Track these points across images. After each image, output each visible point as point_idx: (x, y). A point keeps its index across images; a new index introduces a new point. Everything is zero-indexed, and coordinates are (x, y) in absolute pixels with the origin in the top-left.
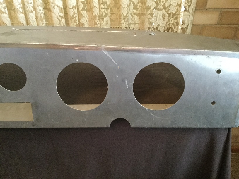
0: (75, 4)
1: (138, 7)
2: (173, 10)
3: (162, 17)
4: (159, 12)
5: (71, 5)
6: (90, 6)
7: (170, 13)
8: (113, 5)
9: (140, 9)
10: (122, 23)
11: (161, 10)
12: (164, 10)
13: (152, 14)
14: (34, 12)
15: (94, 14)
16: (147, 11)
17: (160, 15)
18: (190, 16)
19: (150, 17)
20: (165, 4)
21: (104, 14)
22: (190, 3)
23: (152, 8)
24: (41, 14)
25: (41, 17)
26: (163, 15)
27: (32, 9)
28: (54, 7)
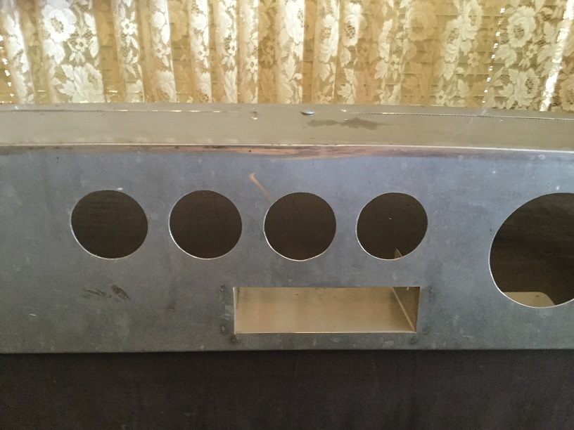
0: (335, 54)
1: (470, 62)
3: (527, 85)
4: (521, 73)
5: (326, 55)
6: (367, 58)
8: (413, 56)
9: (473, 66)
10: (437, 97)
12: (531, 70)
13: (505, 78)
14: (236, 68)
15: (376, 77)
16: (495, 71)
17: (521, 81)
19: (501, 84)
20: (536, 56)
21: (395, 77)
23: (507, 65)
24: (253, 74)
25: (252, 79)
26: (528, 80)
27: (234, 62)
28: (287, 57)
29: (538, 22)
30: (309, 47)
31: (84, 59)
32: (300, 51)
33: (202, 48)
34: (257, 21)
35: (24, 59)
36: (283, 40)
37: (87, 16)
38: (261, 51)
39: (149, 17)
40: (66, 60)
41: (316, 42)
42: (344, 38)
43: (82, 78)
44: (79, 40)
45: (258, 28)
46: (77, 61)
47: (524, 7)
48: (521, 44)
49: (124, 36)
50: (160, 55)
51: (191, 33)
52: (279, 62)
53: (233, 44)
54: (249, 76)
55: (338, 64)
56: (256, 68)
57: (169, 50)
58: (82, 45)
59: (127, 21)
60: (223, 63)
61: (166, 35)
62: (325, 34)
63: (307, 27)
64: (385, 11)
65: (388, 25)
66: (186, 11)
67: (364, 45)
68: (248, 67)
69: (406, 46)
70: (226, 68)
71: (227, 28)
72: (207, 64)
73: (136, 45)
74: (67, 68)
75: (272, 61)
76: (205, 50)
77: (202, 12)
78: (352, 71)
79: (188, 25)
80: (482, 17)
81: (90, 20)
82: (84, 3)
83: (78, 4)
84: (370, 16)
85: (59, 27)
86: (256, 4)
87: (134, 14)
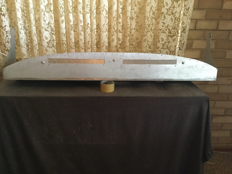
0: (116, 45)
1: (151, 47)
2: (172, 49)
4: (164, 50)
5: (114, 45)
6: (124, 46)
7: (171, 51)
8: (136, 46)
11: (165, 49)
12: (167, 49)
16: (157, 50)
17: (165, 52)
18: (183, 53)
20: (168, 46)
22: (183, 45)
27: (90, 47)
28: (103, 46)
29: (167, 37)
30: (109, 43)
31: (52, 46)
32: (107, 44)
33: (82, 44)
34: (96, 37)
35: (37, 46)
36: (102, 42)
37: (53, 35)
38: (97, 44)
39: (69, 36)
40: (48, 46)
41: (111, 42)
42: (118, 41)
43: (51, 51)
44: (51, 41)
45: (96, 39)
46: (50, 46)
47: (163, 33)
48: (163, 42)
49: (63, 41)
50: (72, 45)
51: (80, 40)
52: (101, 47)
53: (90, 43)
56: (96, 48)
57: (74, 44)
58: (52, 43)
59: (64, 37)
61: (73, 40)
62: (113, 40)
63: (109, 39)
64: (127, 35)
65: (128, 38)
66: (78, 34)
67: (123, 43)
68: (94, 48)
69: (134, 43)
70: (88, 48)
71: (88, 39)
72: (83, 48)
73: (66, 43)
74: (48, 48)
76: (83, 44)
77: (82, 35)
79: (79, 38)
80: (154, 36)
81: (54, 37)
82: (53, 32)
83: (51, 33)
84: (124, 36)
85: (47, 38)
86: (96, 33)
87: (65, 35)
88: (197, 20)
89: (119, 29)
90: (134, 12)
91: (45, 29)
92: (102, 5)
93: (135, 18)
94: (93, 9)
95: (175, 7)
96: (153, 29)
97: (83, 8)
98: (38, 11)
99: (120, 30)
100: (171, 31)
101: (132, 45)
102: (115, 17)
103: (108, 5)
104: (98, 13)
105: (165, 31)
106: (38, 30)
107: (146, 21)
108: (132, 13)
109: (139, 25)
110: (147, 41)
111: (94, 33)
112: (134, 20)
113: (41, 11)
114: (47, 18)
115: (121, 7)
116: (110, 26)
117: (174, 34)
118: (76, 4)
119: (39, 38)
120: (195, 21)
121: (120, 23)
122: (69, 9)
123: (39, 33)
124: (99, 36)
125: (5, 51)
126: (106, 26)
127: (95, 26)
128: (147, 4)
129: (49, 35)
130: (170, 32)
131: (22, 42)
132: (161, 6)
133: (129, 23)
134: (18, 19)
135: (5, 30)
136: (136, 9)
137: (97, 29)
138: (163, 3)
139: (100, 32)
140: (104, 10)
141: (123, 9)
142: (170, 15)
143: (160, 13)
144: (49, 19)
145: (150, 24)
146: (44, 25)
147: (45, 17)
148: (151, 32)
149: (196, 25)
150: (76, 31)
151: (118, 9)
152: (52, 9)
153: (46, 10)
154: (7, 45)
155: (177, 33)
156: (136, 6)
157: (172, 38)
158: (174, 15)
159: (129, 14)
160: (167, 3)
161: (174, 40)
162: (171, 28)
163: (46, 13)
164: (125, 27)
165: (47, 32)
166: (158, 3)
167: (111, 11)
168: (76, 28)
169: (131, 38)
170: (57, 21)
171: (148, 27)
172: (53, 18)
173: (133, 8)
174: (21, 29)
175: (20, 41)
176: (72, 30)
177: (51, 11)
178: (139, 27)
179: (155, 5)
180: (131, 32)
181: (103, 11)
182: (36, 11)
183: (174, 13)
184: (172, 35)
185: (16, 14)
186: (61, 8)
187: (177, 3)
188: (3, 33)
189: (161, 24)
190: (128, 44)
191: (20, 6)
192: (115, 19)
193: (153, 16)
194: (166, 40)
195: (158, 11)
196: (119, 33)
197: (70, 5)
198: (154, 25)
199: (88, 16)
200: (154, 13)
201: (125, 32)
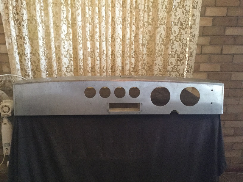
0: (129, 69)
1: (162, 70)
2: (181, 72)
4: (174, 73)
5: (127, 69)
6: (137, 70)
7: (180, 74)
8: (148, 69)
9: (163, 71)
11: (175, 72)
12: (176, 72)
13: (170, 74)
14: (106, 72)
15: (139, 74)
16: (167, 73)
17: (174, 75)
18: (191, 75)
20: (177, 69)
21: (144, 74)
22: (191, 68)
23: (170, 71)
26: (176, 74)
28: (118, 70)
29: (176, 61)
30: (123, 67)
31: (70, 71)
32: (121, 68)
33: (98, 68)
34: (111, 62)
35: (56, 71)
36: (117, 66)
37: (72, 61)
38: (111, 69)
39: (86, 62)
40: (66, 71)
41: (124, 66)
42: (131, 65)
43: (69, 75)
44: (69, 67)
45: (111, 64)
47: (172, 58)
48: (173, 66)
49: (80, 66)
50: (88, 70)
51: (96, 65)
52: (116, 71)
53: (105, 67)
54: (109, 74)
55: (130, 71)
56: (110, 72)
57: (90, 69)
59: (81, 62)
60: (103, 71)
61: (90, 65)
62: (126, 64)
63: (122, 63)
64: (140, 59)
65: (141, 62)
66: (94, 60)
67: (136, 67)
68: (109, 72)
69: (146, 67)
71: (104, 64)
72: (99, 72)
73: (83, 68)
74: (66, 73)
75: (114, 71)
77: (98, 60)
78: (133, 73)
79: (95, 63)
80: (164, 60)
81: (72, 62)
82: (71, 58)
83: (70, 59)
84: (137, 61)
85: (65, 64)
86: (110, 58)
87: (83, 61)
88: (202, 45)
89: (132, 54)
90: (145, 39)
91: (65, 55)
92: (117, 34)
93: (146, 44)
94: (109, 37)
95: (183, 34)
96: (162, 54)
97: (100, 37)
98: (58, 39)
99: (132, 56)
100: (179, 55)
101: (144, 68)
102: (128, 44)
103: (121, 34)
104: (113, 41)
105: (174, 56)
106: (57, 57)
107: (156, 47)
108: (143, 40)
109: (149, 51)
110: (158, 65)
111: (109, 58)
112: (145, 46)
113: (61, 39)
114: (67, 46)
115: (134, 35)
116: (123, 52)
117: (182, 58)
118: (93, 33)
119: (57, 63)
120: (200, 46)
121: (132, 49)
122: (87, 38)
123: (59, 59)
124: (114, 60)
125: (26, 76)
126: (120, 52)
127: (110, 53)
128: (157, 32)
129: (68, 61)
130: (178, 57)
131: (43, 68)
132: (169, 34)
133: (141, 49)
134: (40, 47)
135: (27, 57)
136: (147, 37)
137: (112, 55)
138: (171, 31)
139: (115, 57)
140: (119, 38)
141: (135, 37)
142: (178, 41)
143: (169, 40)
144: (68, 47)
145: (160, 50)
146: (63, 51)
147: (65, 45)
148: (161, 57)
149: (201, 50)
150: (93, 57)
151: (130, 37)
152: (71, 38)
153: (66, 39)
154: (28, 71)
155: (184, 57)
156: (146, 34)
157: (181, 62)
158: (182, 41)
159: (141, 41)
160: (175, 31)
161: (183, 64)
162: (179, 53)
163: (65, 41)
164: (137, 53)
165: (66, 58)
166: (167, 31)
167: (125, 38)
168: (93, 55)
169: (143, 62)
170: (75, 49)
171: (158, 52)
172: (72, 45)
173: (144, 36)
174: (42, 56)
175: (41, 67)
176: (88, 56)
177: (70, 39)
178: (149, 53)
179: (164, 33)
180: (142, 57)
181: (117, 38)
182: (56, 40)
183: (181, 39)
184: (180, 59)
185: (38, 42)
186: (80, 37)
187: (184, 31)
188: (25, 59)
189: (170, 50)
190: (140, 68)
191: (42, 35)
192: (128, 46)
193: (163, 43)
194: (175, 64)
195: (167, 38)
196: (132, 58)
197: (88, 34)
198: (163, 51)
199: (104, 43)
200: (163, 40)
201: (137, 57)
